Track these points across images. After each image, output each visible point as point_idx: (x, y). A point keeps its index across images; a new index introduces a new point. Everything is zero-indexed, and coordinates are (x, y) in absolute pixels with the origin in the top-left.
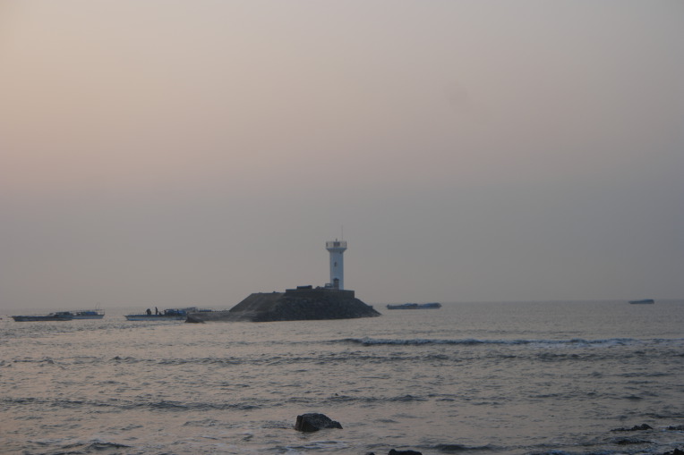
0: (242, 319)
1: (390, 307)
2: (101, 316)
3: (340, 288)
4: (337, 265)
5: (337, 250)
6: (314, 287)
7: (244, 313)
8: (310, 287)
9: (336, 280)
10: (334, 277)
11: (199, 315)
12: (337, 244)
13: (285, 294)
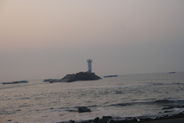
0: (65, 81)
1: (105, 77)
2: (28, 82)
3: (91, 72)
4: (90, 66)
5: (90, 62)
6: (84, 72)
7: (65, 80)
8: (83, 72)
9: (90, 70)
10: (89, 69)
11: (53, 81)
12: (90, 60)
13: (76, 74)
